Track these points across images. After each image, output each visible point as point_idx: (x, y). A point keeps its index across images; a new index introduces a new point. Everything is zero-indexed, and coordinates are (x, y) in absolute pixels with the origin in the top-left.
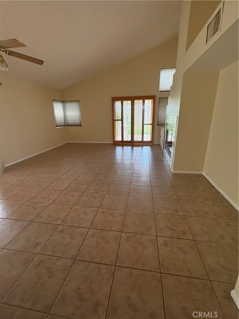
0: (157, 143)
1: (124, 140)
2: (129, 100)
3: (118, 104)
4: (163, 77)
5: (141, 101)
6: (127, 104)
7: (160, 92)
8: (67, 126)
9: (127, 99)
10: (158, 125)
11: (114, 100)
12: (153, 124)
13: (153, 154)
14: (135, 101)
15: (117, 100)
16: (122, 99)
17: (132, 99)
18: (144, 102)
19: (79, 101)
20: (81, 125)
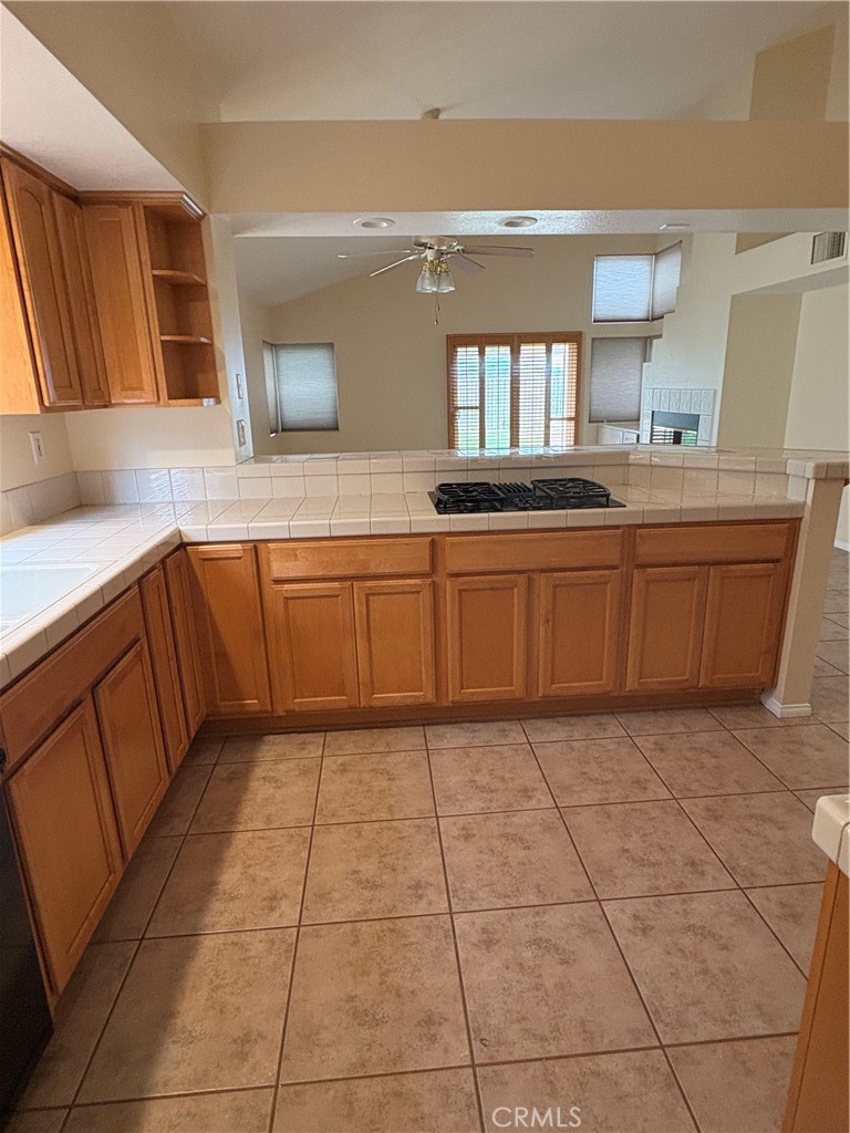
2: (504, 343)
3: (466, 356)
4: (603, 279)
5: (541, 348)
6: (498, 354)
7: (595, 321)
8: (283, 430)
9: (497, 341)
10: (590, 421)
11: (455, 342)
12: (577, 419)
14: (522, 348)
15: (466, 345)
16: (482, 341)
17: (514, 341)
18: (549, 350)
19: (332, 344)
20: (337, 429)
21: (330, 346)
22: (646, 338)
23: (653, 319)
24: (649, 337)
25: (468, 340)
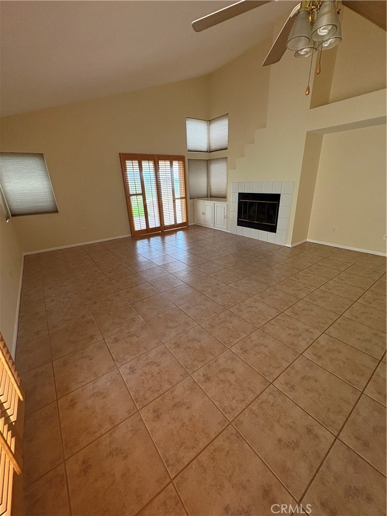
0: (193, 224)
1: (150, 227)
2: (151, 160)
3: (131, 165)
5: (168, 163)
7: (188, 151)
9: (148, 158)
10: (190, 199)
12: (186, 198)
13: (190, 241)
14: (160, 162)
15: (131, 159)
16: (140, 158)
17: (156, 159)
18: (171, 164)
19: (42, 154)
20: (57, 211)
21: (41, 156)
22: (208, 160)
23: (210, 152)
24: (209, 160)
25: (132, 157)
